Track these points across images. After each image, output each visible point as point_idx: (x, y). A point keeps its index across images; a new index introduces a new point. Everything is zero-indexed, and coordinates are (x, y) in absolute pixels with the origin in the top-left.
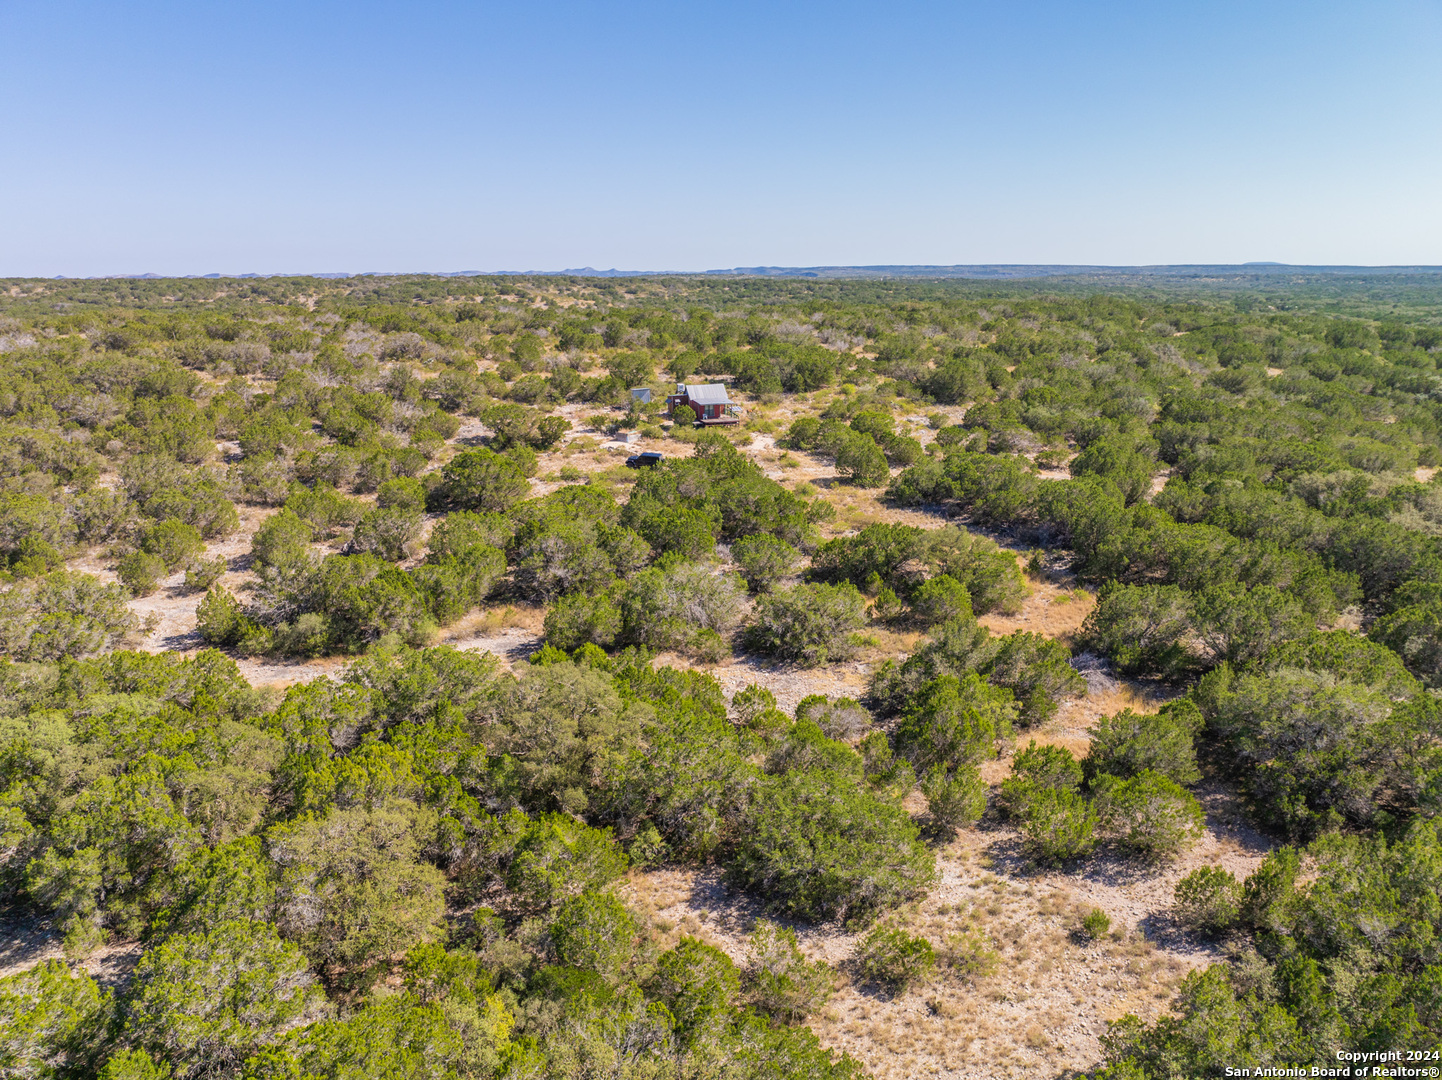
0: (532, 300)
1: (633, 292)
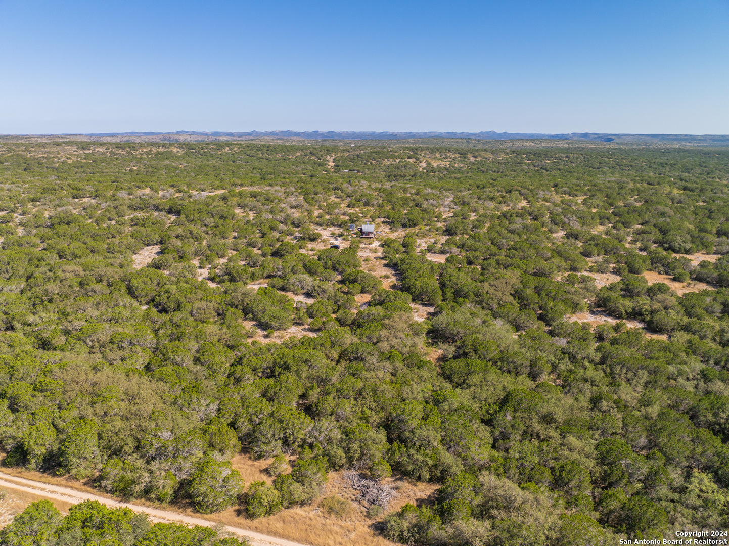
0: (421, 162)
1: (475, 157)
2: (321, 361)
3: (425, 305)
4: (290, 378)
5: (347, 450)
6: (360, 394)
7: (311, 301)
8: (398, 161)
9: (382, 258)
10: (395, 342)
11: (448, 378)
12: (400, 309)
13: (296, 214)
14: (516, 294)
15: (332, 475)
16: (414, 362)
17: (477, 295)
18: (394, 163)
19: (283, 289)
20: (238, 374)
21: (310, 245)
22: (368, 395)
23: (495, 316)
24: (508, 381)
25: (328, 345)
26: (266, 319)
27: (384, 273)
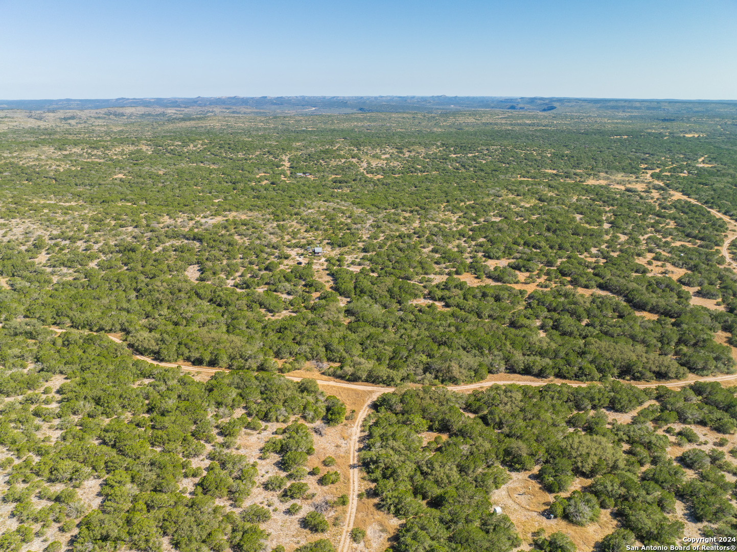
2: (300, 326)
3: (346, 297)
4: (288, 332)
5: (312, 354)
6: (316, 337)
7: (291, 297)
8: (343, 161)
9: (326, 270)
10: (330, 316)
11: (351, 330)
12: (333, 301)
13: (274, 240)
14: (389, 291)
15: (307, 362)
16: (337, 324)
17: (371, 292)
18: (340, 163)
19: (275, 291)
20: (266, 332)
21: (286, 262)
22: (319, 337)
23: (376, 303)
24: (373, 330)
25: (302, 319)
26: (271, 308)
27: (327, 280)
